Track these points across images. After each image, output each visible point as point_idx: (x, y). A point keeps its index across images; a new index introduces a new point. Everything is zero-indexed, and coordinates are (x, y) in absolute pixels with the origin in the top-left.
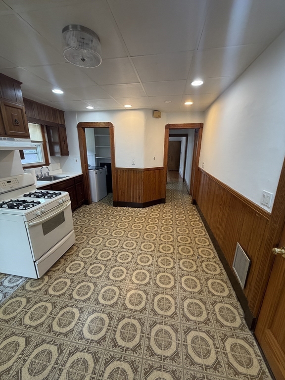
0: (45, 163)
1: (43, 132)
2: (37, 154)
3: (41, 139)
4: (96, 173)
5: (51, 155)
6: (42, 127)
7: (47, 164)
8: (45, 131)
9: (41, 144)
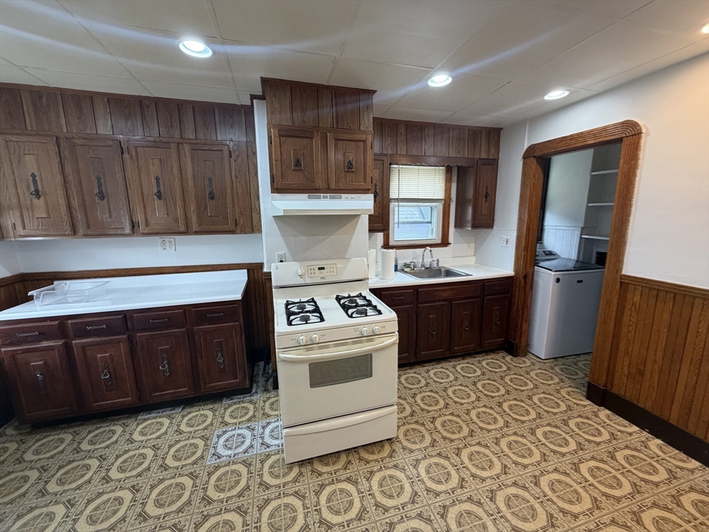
0: (440, 242)
1: (448, 181)
2: (431, 223)
3: (440, 194)
4: (558, 280)
5: (456, 226)
6: (449, 170)
7: (445, 243)
8: (455, 178)
9: (440, 206)
